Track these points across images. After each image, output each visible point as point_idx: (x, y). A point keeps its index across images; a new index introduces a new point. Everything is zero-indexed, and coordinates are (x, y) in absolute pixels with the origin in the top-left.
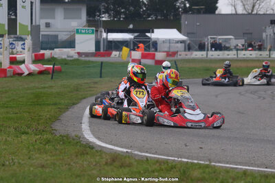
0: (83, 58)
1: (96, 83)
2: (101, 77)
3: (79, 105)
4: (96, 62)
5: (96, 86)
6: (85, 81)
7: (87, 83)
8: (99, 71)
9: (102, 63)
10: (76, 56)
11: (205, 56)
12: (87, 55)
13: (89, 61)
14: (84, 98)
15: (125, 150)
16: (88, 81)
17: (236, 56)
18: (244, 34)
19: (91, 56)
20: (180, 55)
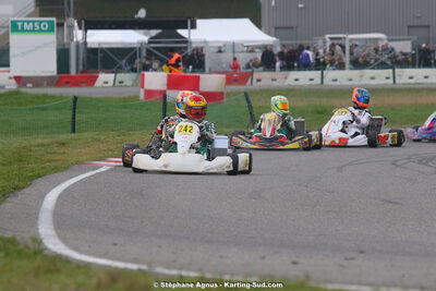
0: (29, 90)
1: (63, 144)
2: (73, 131)
3: (26, 191)
4: (61, 97)
5: (62, 150)
6: (39, 141)
7: (43, 145)
8: (70, 116)
9: (76, 98)
10: (12, 86)
11: (318, 81)
12: (37, 81)
13: (45, 96)
16: (45, 141)
17: (390, 81)
18: (410, 27)
19: (49, 85)
20: (259, 80)
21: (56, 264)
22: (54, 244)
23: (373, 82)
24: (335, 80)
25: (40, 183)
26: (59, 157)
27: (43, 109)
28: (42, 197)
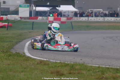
0: (23, 20)
1: (30, 32)
2: (33, 29)
3: (22, 42)
4: (30, 22)
5: (30, 33)
6: (25, 31)
7: (26, 32)
8: (32, 25)
9: (33, 22)
10: (19, 19)
11: (87, 20)
12: (25, 18)
13: (26, 21)
14: (25, 39)
15: (46, 60)
17: (103, 20)
18: (108, 8)
19: (27, 19)
20: (74, 19)
21: (28, 58)
22: (28, 54)
23: (99, 20)
24: (91, 20)
25: (25, 41)
26: (29, 35)
27: (26, 24)
28: (25, 44)
